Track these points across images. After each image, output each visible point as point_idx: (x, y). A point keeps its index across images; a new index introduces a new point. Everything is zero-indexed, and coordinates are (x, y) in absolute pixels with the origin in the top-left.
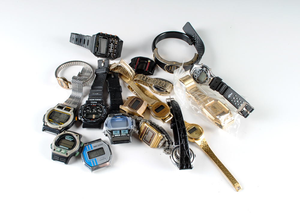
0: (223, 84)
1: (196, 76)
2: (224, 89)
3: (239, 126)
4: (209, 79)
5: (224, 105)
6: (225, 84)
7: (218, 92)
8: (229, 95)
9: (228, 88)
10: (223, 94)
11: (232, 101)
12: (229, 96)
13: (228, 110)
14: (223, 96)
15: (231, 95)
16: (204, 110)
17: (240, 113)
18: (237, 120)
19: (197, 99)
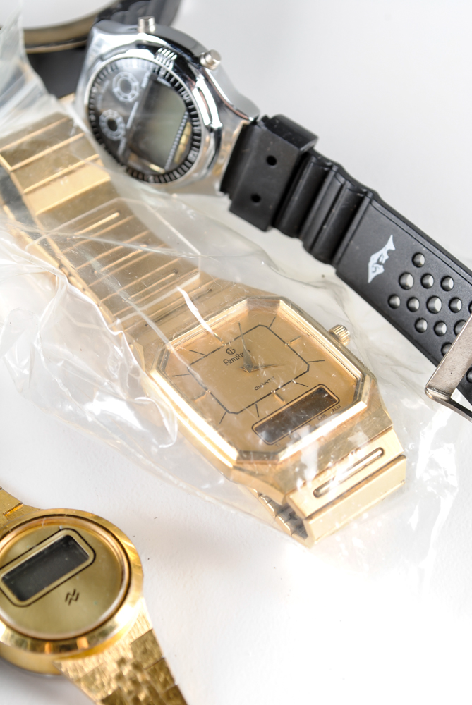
0: (325, 169)
1: (112, 124)
2: (336, 211)
3: (447, 502)
4: (209, 139)
5: (332, 335)
6: (341, 171)
7: (296, 244)
8: (374, 258)
9: (360, 197)
10: (329, 252)
11: (397, 301)
12: (374, 269)
13: (358, 374)
14: (329, 270)
15: (383, 255)
16: (158, 385)
17: (458, 397)
18: (433, 464)
19: (113, 306)
